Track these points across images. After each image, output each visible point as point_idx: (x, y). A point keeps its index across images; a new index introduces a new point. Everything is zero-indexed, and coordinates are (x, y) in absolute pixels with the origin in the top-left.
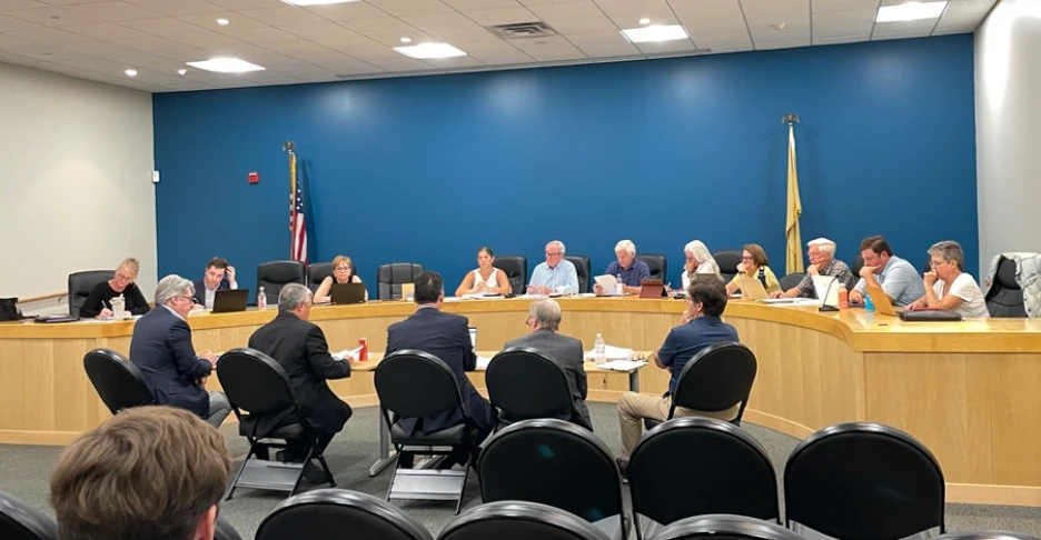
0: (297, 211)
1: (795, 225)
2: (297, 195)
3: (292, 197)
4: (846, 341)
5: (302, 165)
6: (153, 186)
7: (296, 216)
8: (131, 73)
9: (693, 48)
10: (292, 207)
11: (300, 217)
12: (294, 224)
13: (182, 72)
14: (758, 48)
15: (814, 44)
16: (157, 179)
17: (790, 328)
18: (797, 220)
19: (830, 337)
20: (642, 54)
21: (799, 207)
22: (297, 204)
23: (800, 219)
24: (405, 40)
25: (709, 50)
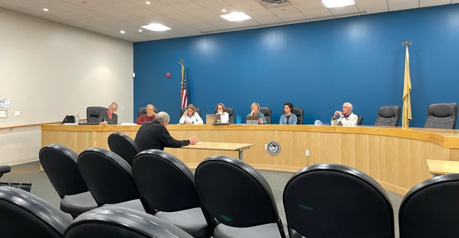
0: (184, 89)
1: (407, 95)
2: (184, 82)
3: (182, 83)
4: (439, 144)
5: (186, 70)
6: (133, 79)
7: (183, 91)
8: (123, 32)
9: (358, 11)
10: (182, 87)
11: (185, 91)
12: (182, 94)
13: (140, 31)
14: (390, 11)
15: (420, 7)
16: (134, 76)
17: (404, 140)
18: (409, 93)
19: (428, 143)
20: (333, 16)
21: (410, 86)
22: (184, 86)
23: (410, 92)
24: (224, 11)
25: (365, 12)
